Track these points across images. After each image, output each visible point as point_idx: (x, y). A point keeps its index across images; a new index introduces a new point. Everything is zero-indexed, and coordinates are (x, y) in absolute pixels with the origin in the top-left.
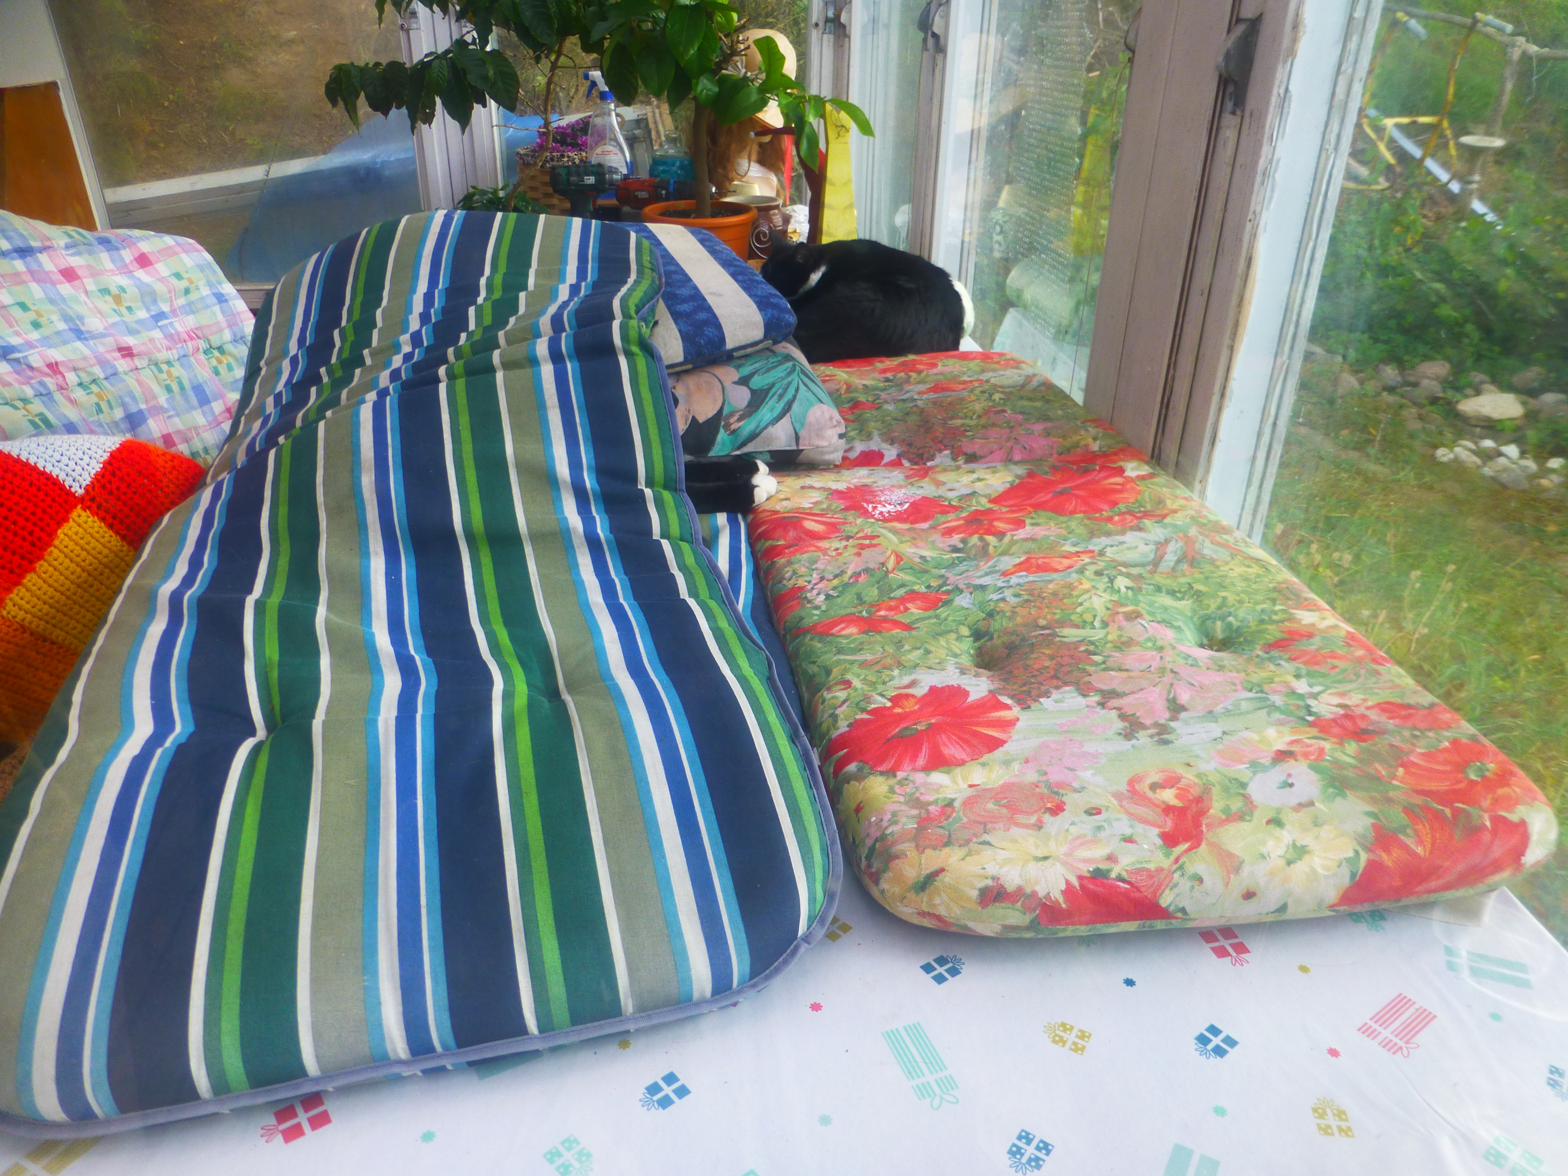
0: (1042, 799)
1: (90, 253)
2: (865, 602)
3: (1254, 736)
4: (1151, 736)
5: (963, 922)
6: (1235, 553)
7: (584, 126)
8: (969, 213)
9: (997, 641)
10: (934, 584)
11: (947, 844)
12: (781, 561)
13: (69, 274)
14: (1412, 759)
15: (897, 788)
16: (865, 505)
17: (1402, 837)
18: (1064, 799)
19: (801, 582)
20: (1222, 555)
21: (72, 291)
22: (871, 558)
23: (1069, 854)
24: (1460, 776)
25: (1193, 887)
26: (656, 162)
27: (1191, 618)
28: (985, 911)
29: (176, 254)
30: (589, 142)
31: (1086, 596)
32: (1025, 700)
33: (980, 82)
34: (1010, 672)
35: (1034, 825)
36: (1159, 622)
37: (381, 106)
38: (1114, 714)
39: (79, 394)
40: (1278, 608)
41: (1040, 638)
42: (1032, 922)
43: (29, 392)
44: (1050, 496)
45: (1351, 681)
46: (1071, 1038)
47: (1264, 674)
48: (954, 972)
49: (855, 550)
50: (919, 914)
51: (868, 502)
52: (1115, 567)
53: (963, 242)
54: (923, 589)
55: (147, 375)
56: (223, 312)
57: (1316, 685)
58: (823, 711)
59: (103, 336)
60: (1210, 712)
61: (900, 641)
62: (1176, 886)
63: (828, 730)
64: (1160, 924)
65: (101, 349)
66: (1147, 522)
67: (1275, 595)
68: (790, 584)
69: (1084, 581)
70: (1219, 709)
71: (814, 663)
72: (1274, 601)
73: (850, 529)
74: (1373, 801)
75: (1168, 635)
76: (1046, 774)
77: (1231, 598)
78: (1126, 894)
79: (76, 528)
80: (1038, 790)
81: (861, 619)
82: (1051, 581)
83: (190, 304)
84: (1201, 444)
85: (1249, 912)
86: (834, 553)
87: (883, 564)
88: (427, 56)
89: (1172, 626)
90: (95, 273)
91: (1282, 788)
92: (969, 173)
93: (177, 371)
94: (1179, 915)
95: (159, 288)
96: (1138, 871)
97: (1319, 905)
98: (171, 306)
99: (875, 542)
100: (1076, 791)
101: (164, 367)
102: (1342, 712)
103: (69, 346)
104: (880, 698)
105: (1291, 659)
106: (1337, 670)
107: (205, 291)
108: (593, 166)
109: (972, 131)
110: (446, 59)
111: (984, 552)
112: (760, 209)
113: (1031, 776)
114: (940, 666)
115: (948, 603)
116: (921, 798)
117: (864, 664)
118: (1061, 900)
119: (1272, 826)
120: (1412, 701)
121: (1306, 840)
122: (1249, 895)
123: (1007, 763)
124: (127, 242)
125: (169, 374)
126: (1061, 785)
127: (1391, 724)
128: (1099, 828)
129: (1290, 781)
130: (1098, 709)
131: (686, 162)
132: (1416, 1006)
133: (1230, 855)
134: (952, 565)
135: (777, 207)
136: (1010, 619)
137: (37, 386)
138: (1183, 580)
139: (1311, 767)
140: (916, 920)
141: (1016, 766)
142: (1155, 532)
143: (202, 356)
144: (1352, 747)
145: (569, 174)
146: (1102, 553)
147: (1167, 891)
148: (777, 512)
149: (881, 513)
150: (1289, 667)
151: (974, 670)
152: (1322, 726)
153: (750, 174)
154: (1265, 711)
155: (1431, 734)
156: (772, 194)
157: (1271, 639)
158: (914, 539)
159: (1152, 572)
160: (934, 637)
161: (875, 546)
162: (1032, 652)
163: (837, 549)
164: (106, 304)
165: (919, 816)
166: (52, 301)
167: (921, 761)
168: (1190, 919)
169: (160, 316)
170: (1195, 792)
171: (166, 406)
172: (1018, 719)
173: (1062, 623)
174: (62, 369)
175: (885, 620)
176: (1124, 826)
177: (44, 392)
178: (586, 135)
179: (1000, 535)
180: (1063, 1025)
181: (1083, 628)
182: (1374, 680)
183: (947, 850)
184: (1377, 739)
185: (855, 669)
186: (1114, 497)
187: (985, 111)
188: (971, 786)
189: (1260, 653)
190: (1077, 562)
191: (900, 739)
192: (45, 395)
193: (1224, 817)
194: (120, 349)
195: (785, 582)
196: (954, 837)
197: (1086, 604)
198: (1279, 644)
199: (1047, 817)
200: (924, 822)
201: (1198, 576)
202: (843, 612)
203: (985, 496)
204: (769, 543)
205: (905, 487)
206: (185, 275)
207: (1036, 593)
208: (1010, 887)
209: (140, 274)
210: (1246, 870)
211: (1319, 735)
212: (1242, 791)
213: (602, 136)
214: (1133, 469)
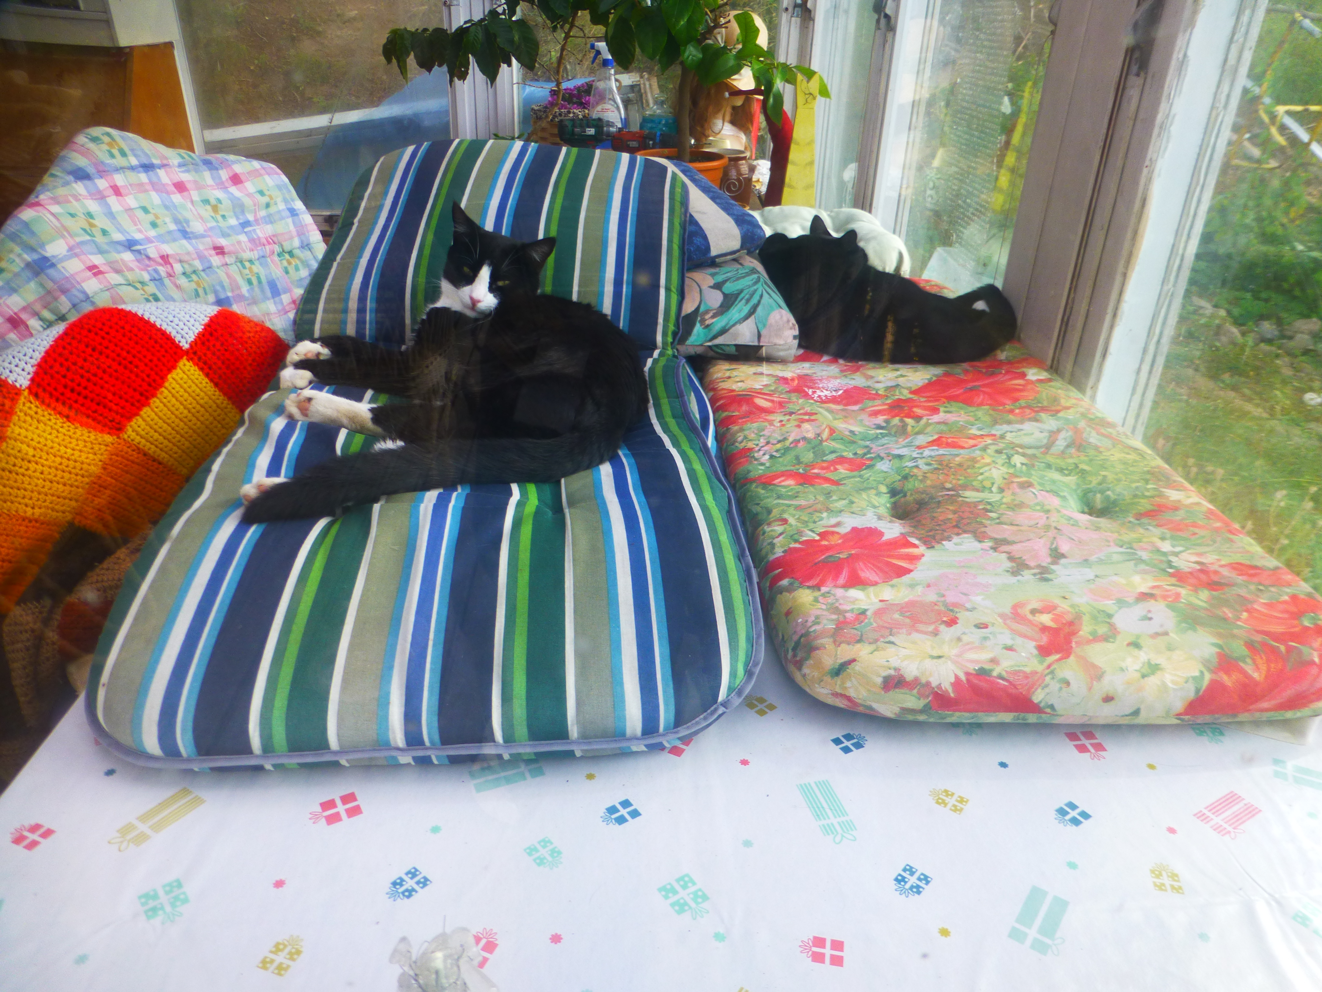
0: (939, 614)
1: (197, 171)
2: (801, 463)
3: (1122, 581)
4: (1034, 575)
5: (869, 703)
6: (1116, 442)
7: (588, 89)
8: (906, 171)
9: (909, 498)
10: (860, 452)
11: (859, 641)
12: (735, 428)
13: (180, 187)
14: (1256, 606)
15: (821, 599)
16: (806, 389)
17: (1242, 664)
18: (957, 615)
19: (750, 445)
20: (1105, 443)
21: (182, 200)
22: (809, 430)
23: (959, 655)
24: (1296, 622)
25: (1061, 689)
26: (645, 121)
27: (1075, 490)
28: (887, 695)
29: (261, 175)
30: (591, 101)
31: (986, 468)
32: (929, 542)
33: (922, 61)
34: (919, 521)
35: (931, 632)
36: (1047, 491)
37: (426, 64)
38: (1004, 556)
39: (183, 281)
40: (1149, 486)
41: (946, 497)
42: (925, 706)
43: (146, 277)
44: (961, 391)
45: (1208, 545)
46: (951, 801)
47: (1133, 535)
48: (858, 746)
49: (797, 423)
50: (833, 694)
51: (809, 387)
52: (1013, 448)
53: (900, 196)
54: (851, 455)
55: (234, 269)
56: (294, 223)
57: (1178, 546)
58: (763, 540)
59: (203, 236)
60: (1086, 560)
61: (829, 493)
62: (1047, 686)
63: (767, 555)
64: (1032, 718)
65: (201, 247)
66: (1043, 415)
67: (1148, 477)
68: (741, 446)
69: (986, 456)
70: (1093, 558)
71: (758, 504)
72: (1147, 481)
73: (791, 407)
74: (1219, 635)
75: (1055, 502)
76: (944, 596)
77: (1111, 477)
78: (1004, 689)
79: (181, 375)
80: (936, 607)
81: (798, 474)
82: (957, 455)
83: (269, 215)
84: (1093, 356)
85: (1106, 714)
86: (778, 424)
87: (819, 435)
88: (466, 23)
89: (1058, 495)
90: (199, 187)
91: (1142, 620)
92: (908, 137)
93: (257, 268)
94: (1048, 710)
95: (247, 201)
96: (1016, 673)
97: (1168, 713)
98: (255, 216)
99: (812, 418)
100: (968, 610)
101: (247, 264)
102: (1198, 567)
103: (177, 243)
104: (810, 533)
105: (1159, 526)
106: (1197, 536)
107: (282, 206)
108: (594, 120)
109: (914, 102)
110: (481, 26)
111: (902, 431)
112: (731, 159)
113: (932, 597)
114: (862, 513)
115: (870, 467)
116: (840, 607)
117: (798, 508)
118: (950, 690)
119: (1131, 648)
120: (1259, 563)
121: (1160, 660)
122: (1108, 699)
123: (912, 586)
124: (225, 164)
125: (250, 269)
126: (955, 605)
127: (1240, 579)
128: (985, 638)
129: (1150, 615)
130: (991, 552)
131: (671, 121)
132: (1245, 802)
133: (1094, 666)
134: (876, 438)
135: (744, 158)
136: (921, 481)
137: (152, 272)
138: (1070, 461)
139: (1168, 606)
140: (830, 701)
141: (919, 589)
142: (1050, 423)
143: (276, 258)
144: (1205, 594)
145: (574, 126)
146: (1002, 437)
147: (1039, 690)
148: (733, 391)
149: (819, 396)
150: (1158, 531)
151: (889, 518)
152: (1180, 577)
153: (723, 132)
154: (1132, 563)
155: (1273, 589)
156: (741, 148)
157: (1142, 509)
158: (846, 417)
159: (1045, 453)
160: (857, 491)
161: (813, 420)
162: (938, 508)
163: (781, 421)
164: (206, 212)
165: (838, 620)
166: (167, 207)
167: (841, 581)
168: (1057, 715)
169: (246, 224)
170: (1068, 618)
171: (247, 295)
172: (923, 555)
173: (965, 487)
174: (171, 260)
175: (817, 476)
176: (1006, 638)
177: (157, 277)
178: (589, 95)
179: (918, 418)
180: (946, 791)
181: (982, 492)
182: (1228, 545)
183: (858, 646)
184: (1227, 589)
185: (792, 510)
186: (1017, 395)
187: (926, 85)
188: (881, 601)
189: (1132, 520)
190: (980, 442)
191: (825, 563)
192: (157, 280)
193: (1091, 638)
194: (215, 248)
195: (737, 444)
196: (865, 636)
197: (987, 474)
198: (1150, 514)
199: (943, 628)
200: (841, 625)
201: (1083, 458)
202: (784, 469)
203: (907, 389)
204: (725, 414)
205: (840, 378)
206: (267, 193)
207: (945, 463)
208: (909, 677)
209: (233, 190)
210: (1107, 679)
211: (1178, 583)
212: (1108, 620)
213: (602, 97)
214: (1034, 374)
